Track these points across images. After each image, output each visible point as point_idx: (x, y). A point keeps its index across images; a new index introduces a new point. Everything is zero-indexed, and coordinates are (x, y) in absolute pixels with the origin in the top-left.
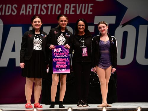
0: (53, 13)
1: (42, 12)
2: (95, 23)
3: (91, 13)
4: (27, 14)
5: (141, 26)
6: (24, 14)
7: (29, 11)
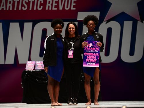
0: (35, 9)
1: (23, 8)
2: (78, 19)
3: (75, 9)
4: (8, 9)
5: (125, 22)
6: (5, 9)
7: (10, 7)
